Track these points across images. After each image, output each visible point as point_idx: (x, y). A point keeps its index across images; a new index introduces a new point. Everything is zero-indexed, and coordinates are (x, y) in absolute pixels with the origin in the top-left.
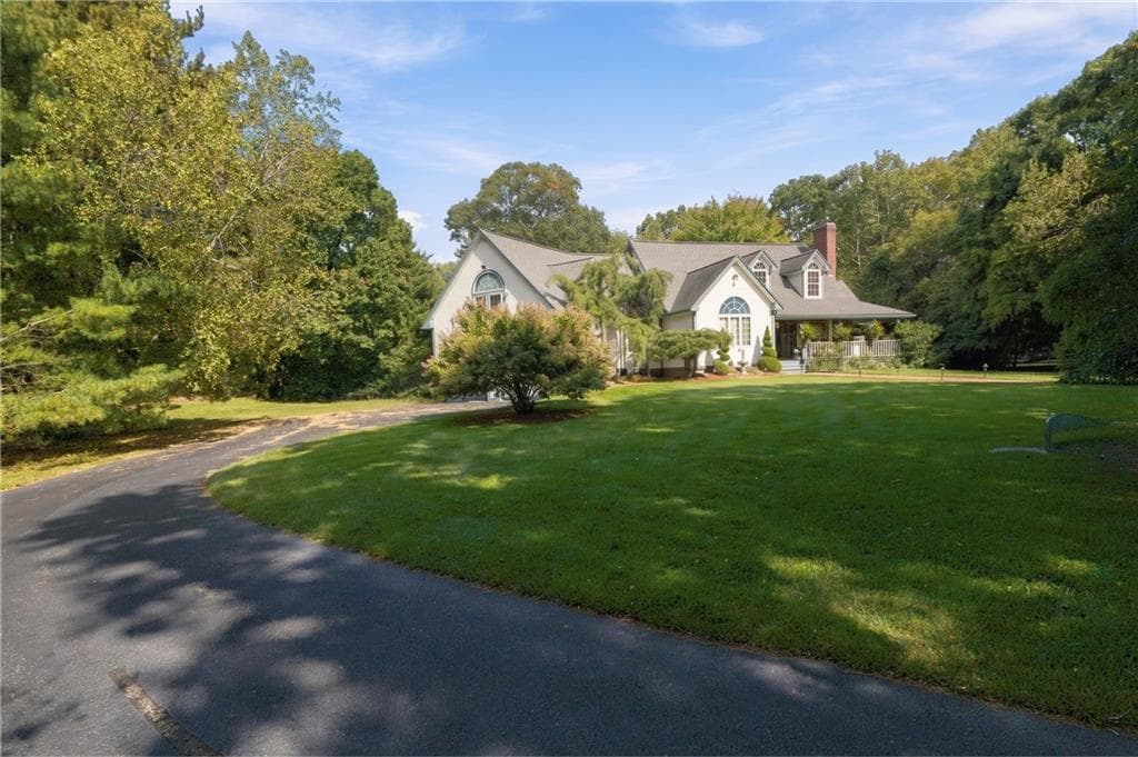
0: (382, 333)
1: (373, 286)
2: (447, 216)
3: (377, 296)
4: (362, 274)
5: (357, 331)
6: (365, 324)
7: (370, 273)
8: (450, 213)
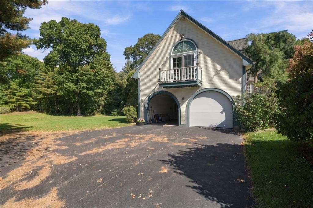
0: (97, 91)
1: (96, 72)
2: (125, 51)
3: (97, 76)
4: (91, 68)
5: (87, 89)
6: (92, 86)
7: (95, 68)
8: (126, 49)
